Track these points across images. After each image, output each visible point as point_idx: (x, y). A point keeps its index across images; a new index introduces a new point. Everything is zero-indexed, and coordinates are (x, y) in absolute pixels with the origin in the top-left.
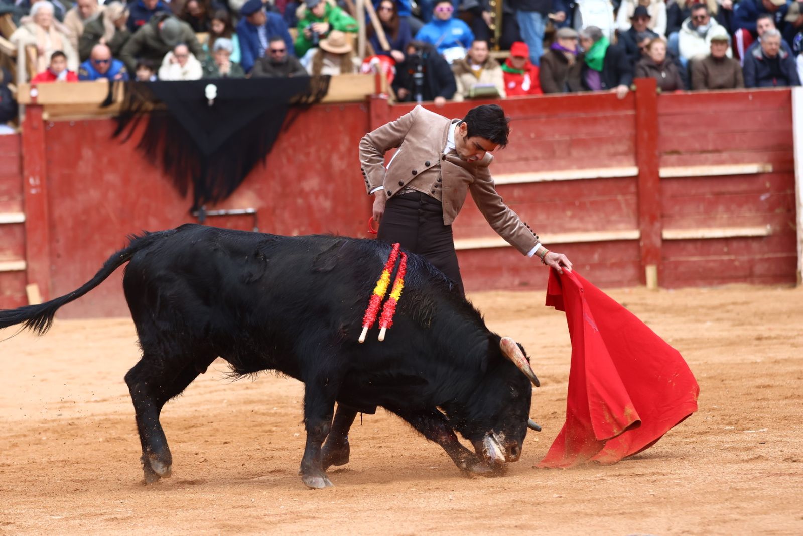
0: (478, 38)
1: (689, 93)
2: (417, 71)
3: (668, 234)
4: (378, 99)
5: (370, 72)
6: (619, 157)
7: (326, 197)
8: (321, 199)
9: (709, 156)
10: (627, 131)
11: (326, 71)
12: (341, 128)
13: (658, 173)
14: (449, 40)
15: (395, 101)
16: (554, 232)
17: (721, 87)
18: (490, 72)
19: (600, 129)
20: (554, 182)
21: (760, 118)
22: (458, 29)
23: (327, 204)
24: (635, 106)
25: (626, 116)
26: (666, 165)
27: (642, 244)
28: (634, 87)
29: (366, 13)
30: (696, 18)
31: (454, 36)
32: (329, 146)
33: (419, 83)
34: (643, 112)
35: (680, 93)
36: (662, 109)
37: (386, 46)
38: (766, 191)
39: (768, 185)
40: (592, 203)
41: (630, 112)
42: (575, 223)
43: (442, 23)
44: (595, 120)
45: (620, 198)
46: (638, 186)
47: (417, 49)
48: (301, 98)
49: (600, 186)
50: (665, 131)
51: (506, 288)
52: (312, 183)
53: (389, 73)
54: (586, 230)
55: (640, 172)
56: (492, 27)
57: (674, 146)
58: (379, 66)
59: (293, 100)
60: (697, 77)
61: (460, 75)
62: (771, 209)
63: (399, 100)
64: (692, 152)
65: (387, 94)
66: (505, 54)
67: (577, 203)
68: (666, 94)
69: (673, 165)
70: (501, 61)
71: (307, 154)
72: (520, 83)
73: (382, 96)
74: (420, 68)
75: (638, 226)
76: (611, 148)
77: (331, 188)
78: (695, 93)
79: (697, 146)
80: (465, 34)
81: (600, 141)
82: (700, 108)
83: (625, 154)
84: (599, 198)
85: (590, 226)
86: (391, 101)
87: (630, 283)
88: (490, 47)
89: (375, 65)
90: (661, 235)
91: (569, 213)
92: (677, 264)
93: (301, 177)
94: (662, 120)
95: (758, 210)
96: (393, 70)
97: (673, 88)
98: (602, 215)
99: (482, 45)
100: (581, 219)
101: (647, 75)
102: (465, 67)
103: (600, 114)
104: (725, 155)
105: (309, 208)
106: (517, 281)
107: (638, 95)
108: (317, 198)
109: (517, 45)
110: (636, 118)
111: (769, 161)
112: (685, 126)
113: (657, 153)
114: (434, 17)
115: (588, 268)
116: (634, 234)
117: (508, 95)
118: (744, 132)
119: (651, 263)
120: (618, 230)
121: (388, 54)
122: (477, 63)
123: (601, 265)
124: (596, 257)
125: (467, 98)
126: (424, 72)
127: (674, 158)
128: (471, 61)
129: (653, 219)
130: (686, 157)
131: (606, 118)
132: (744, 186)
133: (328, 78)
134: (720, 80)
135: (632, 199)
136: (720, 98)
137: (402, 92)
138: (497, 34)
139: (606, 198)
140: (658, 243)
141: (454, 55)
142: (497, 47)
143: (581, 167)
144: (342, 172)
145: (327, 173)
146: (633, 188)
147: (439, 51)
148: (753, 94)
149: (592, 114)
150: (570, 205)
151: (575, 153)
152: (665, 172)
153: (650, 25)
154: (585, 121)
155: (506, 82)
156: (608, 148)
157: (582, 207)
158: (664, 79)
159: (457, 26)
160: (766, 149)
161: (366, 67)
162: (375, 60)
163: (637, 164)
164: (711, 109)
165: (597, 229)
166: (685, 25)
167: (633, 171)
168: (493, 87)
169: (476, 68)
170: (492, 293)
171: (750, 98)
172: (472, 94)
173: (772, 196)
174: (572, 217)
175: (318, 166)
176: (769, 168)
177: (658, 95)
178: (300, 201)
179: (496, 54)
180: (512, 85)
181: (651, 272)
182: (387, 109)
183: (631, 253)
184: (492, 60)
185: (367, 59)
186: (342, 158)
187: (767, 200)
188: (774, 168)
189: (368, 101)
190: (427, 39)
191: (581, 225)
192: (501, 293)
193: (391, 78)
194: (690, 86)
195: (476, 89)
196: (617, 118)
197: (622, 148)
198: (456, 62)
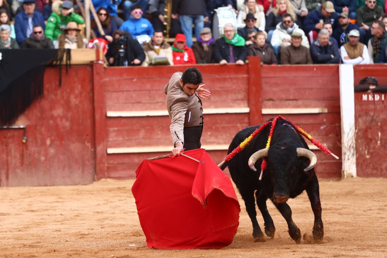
0: (157, 30)
1: (280, 66)
2: (121, 48)
4: (98, 63)
5: (93, 47)
6: (239, 102)
7: (67, 120)
8: (64, 121)
9: (291, 102)
10: (243, 86)
11: (67, 46)
12: (76, 80)
13: (261, 111)
15: (107, 65)
17: (298, 63)
18: (165, 50)
19: (227, 85)
21: (320, 81)
22: (145, 24)
23: (67, 124)
24: (248, 72)
25: (243, 77)
26: (266, 107)
28: (247, 61)
29: (91, 13)
30: (285, 22)
31: (142, 28)
32: (69, 90)
33: (122, 55)
34: (253, 76)
35: (274, 65)
36: (263, 75)
37: (102, 33)
38: (324, 124)
39: (325, 120)
40: (223, 128)
41: (245, 76)
42: (212, 139)
43: (135, 20)
44: (225, 80)
46: (249, 119)
47: (121, 35)
48: (52, 62)
49: (227, 118)
50: (266, 87)
52: (58, 112)
53: (104, 48)
54: (219, 144)
55: (250, 110)
56: (165, 24)
57: (271, 96)
58: (99, 44)
59: (48, 63)
60: (284, 57)
61: (147, 51)
62: (327, 135)
63: (110, 65)
64: (281, 100)
65: (103, 60)
66: (172, 40)
67: (214, 128)
68: (266, 65)
69: (269, 107)
70: (171, 44)
71: (56, 95)
72: (182, 57)
73: (100, 62)
74: (122, 46)
76: (234, 96)
77: (69, 115)
78: (283, 65)
79: (284, 96)
80: (148, 27)
81: (227, 92)
82: (286, 74)
83: (242, 100)
84: (227, 125)
85: (221, 141)
86: (105, 65)
88: (164, 35)
89: (96, 44)
91: (209, 133)
93: (52, 108)
94: (263, 80)
95: (319, 135)
96: (107, 47)
97: (270, 62)
98: (228, 135)
99: (160, 34)
100: (216, 137)
101: (254, 55)
102: (150, 46)
103: (228, 76)
104: (300, 102)
105: (57, 126)
107: (250, 66)
108: (61, 120)
109: (179, 35)
110: (249, 79)
111: (326, 107)
112: (276, 84)
113: (261, 100)
114: (131, 17)
117: (175, 63)
118: (311, 89)
121: (104, 37)
122: (157, 45)
125: (151, 64)
126: (125, 49)
127: (270, 103)
128: (153, 43)
130: (278, 102)
131: (231, 79)
132: (311, 121)
133: (69, 51)
134: (297, 59)
136: (297, 69)
137: (111, 60)
138: (168, 28)
139: (231, 125)
141: (143, 39)
142: (168, 36)
143: (217, 107)
144: (76, 105)
145: (67, 106)
146: (246, 120)
147: (134, 37)
148: (316, 67)
149: (223, 76)
152: (265, 111)
154: (218, 80)
155: (174, 56)
156: (232, 96)
157: (217, 130)
159: (144, 23)
160: (324, 99)
161: (91, 45)
162: (96, 41)
163: (249, 106)
164: (292, 75)
166: (278, 26)
167: (246, 110)
168: (166, 58)
169: (157, 47)
171: (315, 69)
172: (153, 62)
173: (327, 127)
174: (211, 136)
175: (62, 102)
176: (326, 111)
177: (261, 66)
178: (51, 122)
179: (168, 40)
180: (178, 58)
182: (103, 70)
184: (166, 43)
185: (92, 40)
186: (76, 97)
187: (324, 129)
188: (328, 110)
189: (91, 65)
190: (127, 30)
191: (216, 140)
193: (106, 51)
194: (279, 62)
195: (155, 59)
196: (237, 79)
197: (240, 96)
198: (144, 43)
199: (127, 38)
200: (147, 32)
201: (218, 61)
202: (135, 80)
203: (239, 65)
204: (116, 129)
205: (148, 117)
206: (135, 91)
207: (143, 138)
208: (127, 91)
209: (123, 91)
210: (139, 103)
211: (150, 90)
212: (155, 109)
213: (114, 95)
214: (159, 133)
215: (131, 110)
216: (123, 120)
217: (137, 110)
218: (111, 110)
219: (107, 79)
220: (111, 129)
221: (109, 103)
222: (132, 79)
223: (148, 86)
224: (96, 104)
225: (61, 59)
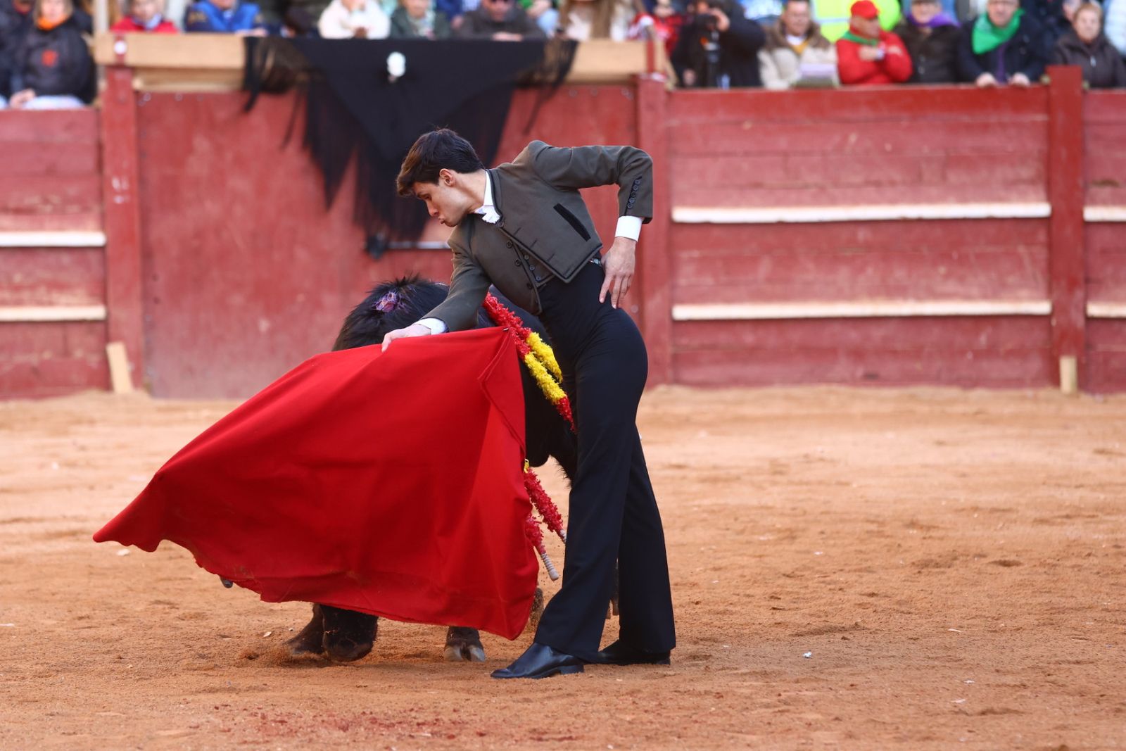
2: (711, 41)
3: (1095, 310)
4: (650, 81)
6: (1022, 187)
10: (1034, 146)
11: (573, 33)
12: (593, 123)
13: (1081, 213)
15: (675, 86)
16: (919, 298)
19: (993, 141)
20: (920, 221)
24: (1048, 108)
25: (1035, 123)
26: (1095, 202)
27: (1054, 322)
33: (714, 59)
34: (1060, 118)
36: (1090, 116)
40: (979, 256)
41: (1040, 118)
42: (951, 286)
44: (985, 127)
45: (1021, 249)
46: (1049, 234)
48: (532, 74)
49: (991, 231)
50: (1095, 149)
51: (842, 381)
54: (968, 297)
55: (1053, 210)
57: (1107, 173)
59: (520, 76)
63: (683, 86)
65: (664, 73)
67: (955, 255)
68: (1098, 92)
69: (1104, 203)
73: (657, 77)
74: (716, 36)
75: (1049, 293)
76: (1010, 173)
81: (991, 159)
83: (1032, 182)
84: (990, 249)
85: (975, 291)
86: (669, 85)
87: (1036, 382)
90: (1085, 309)
91: (942, 270)
92: (1108, 356)
94: (1090, 132)
98: (994, 275)
99: (801, 7)
100: (961, 280)
101: (1066, 63)
102: (778, 39)
103: (993, 119)
106: (860, 372)
107: (1053, 92)
110: (1050, 127)
113: (1081, 183)
115: (970, 356)
116: (1043, 307)
119: (1068, 353)
120: (1018, 299)
122: (796, 34)
123: (991, 352)
124: (983, 340)
127: (1106, 191)
128: (787, 30)
129: (1072, 284)
131: (1003, 126)
135: (1041, 253)
139: (1000, 249)
140: (1080, 323)
143: (963, 200)
146: (1042, 236)
149: (981, 118)
150: (944, 257)
151: (953, 177)
152: (1092, 213)
154: (969, 128)
156: (1004, 172)
157: (963, 261)
158: (1094, 69)
161: (631, 31)
163: (1050, 198)
165: (985, 297)
167: (1041, 209)
169: (794, 41)
170: (822, 388)
174: (947, 276)
177: (1084, 92)
181: (1068, 367)
182: (664, 97)
183: (1038, 336)
189: (632, 83)
191: (960, 289)
192: (834, 387)
196: (1019, 125)
197: (1026, 172)
202: (747, 125)
203: (1022, 90)
204: (696, 254)
205: (781, 224)
206: (747, 154)
207: (769, 280)
208: (727, 154)
209: (714, 155)
210: (757, 185)
211: (786, 154)
212: (799, 203)
213: (694, 164)
214: (811, 266)
215: (736, 204)
216: (716, 233)
217: (751, 204)
218: (685, 203)
219: (675, 122)
220: (684, 255)
221: (680, 185)
222: (739, 123)
223: (783, 142)
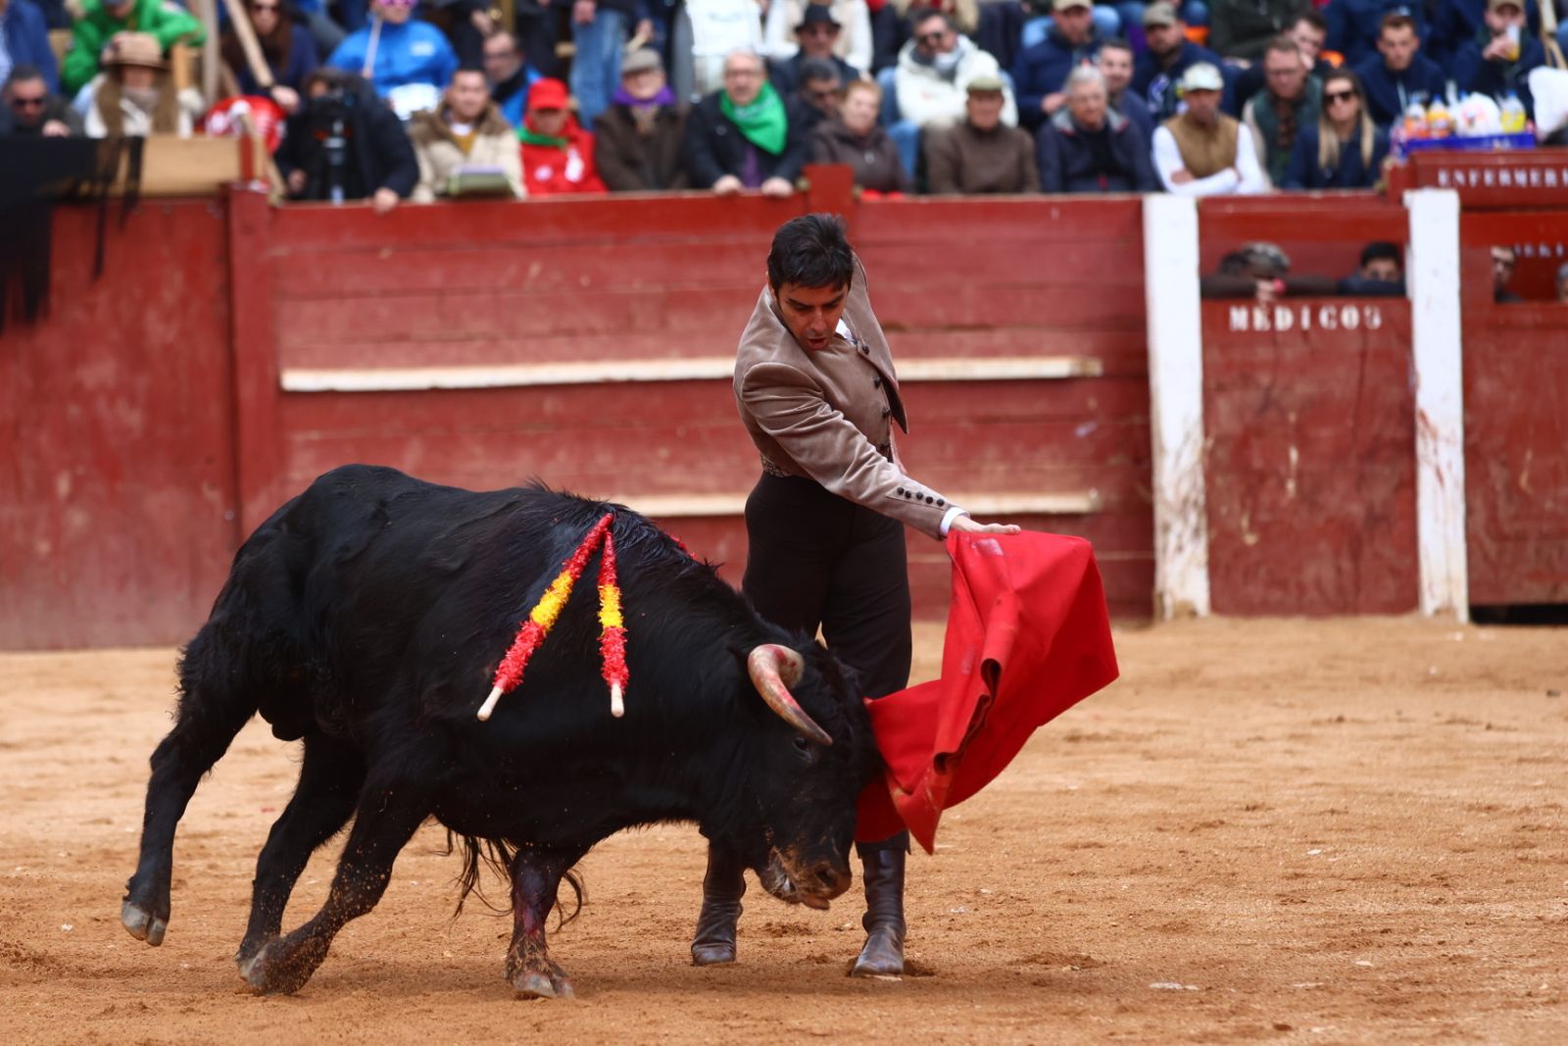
0: (464, 65)
1: (923, 200)
2: (332, 134)
4: (246, 192)
5: (228, 131)
7: (133, 402)
8: (122, 406)
9: (967, 337)
12: (166, 252)
14: (403, 67)
16: (632, 493)
17: (989, 190)
18: (493, 141)
19: (730, 272)
20: (631, 384)
21: (1075, 259)
22: (425, 44)
23: (134, 419)
31: (415, 59)
32: (138, 292)
33: (337, 159)
36: (865, 233)
37: (263, 75)
38: (1089, 416)
39: (1092, 403)
40: (714, 432)
42: (676, 476)
43: (389, 30)
44: (720, 253)
47: (331, 85)
48: (77, 184)
52: (101, 371)
53: (270, 133)
54: (700, 491)
57: (893, 314)
58: (247, 119)
59: (61, 188)
60: (939, 168)
61: (426, 142)
62: (1100, 457)
63: (293, 196)
64: (930, 327)
65: (267, 181)
67: (681, 432)
71: (91, 308)
72: (559, 167)
73: (256, 186)
74: (338, 127)
77: (142, 383)
79: (939, 314)
80: (438, 55)
82: (946, 232)
84: (728, 423)
85: (709, 482)
86: (275, 196)
89: (240, 118)
91: (664, 453)
93: (76, 358)
95: (1070, 459)
96: (281, 129)
97: (887, 186)
98: (735, 460)
99: (472, 80)
100: (690, 466)
101: (834, 157)
102: (437, 126)
103: (731, 239)
104: (1000, 337)
105: (95, 424)
107: (814, 200)
108: (111, 404)
111: (1095, 353)
112: (913, 270)
117: (531, 191)
118: (1041, 287)
121: (267, 96)
122: (464, 120)
123: (732, 568)
124: (721, 550)
125: (443, 196)
126: (348, 135)
128: (451, 115)
130: (918, 337)
131: (745, 249)
132: (1042, 405)
134: (987, 175)
136: (989, 213)
137: (297, 178)
141: (412, 100)
143: (691, 354)
144: (168, 348)
145: (134, 350)
147: (382, 91)
148: (1060, 206)
149: (714, 239)
150: (666, 435)
151: (677, 322)
153: (838, 49)
154: (698, 254)
155: (529, 164)
157: (692, 440)
158: (871, 167)
159: (422, 38)
160: (1088, 325)
161: (218, 121)
162: (241, 107)
164: (972, 235)
165: (723, 490)
166: (905, 54)
168: (499, 175)
169: (460, 130)
171: (1055, 214)
172: (454, 187)
173: (1101, 428)
174: (671, 461)
175: (114, 335)
176: (1095, 368)
178: (74, 411)
180: (544, 173)
182: (266, 215)
185: (223, 102)
186: (167, 318)
187: (1090, 436)
188: (1105, 366)
189: (224, 196)
191: (688, 480)
193: (275, 144)
194: (924, 185)
195: (463, 176)
198: (417, 116)
199: (356, 97)
200: (433, 73)
201: (705, 183)
202: (385, 254)
203: (774, 199)
204: (315, 436)
205: (436, 392)
206: (386, 294)
207: (420, 471)
208: (356, 295)
209: (341, 295)
210: (401, 337)
211: (440, 293)
212: (460, 361)
213: (310, 309)
214: (478, 450)
215: (372, 365)
216: (344, 405)
217: (393, 364)
218: (297, 365)
219: (282, 251)
220: (299, 437)
221: (291, 339)
222: (374, 251)
223: (436, 277)
224: (240, 344)
225: (110, 177)
